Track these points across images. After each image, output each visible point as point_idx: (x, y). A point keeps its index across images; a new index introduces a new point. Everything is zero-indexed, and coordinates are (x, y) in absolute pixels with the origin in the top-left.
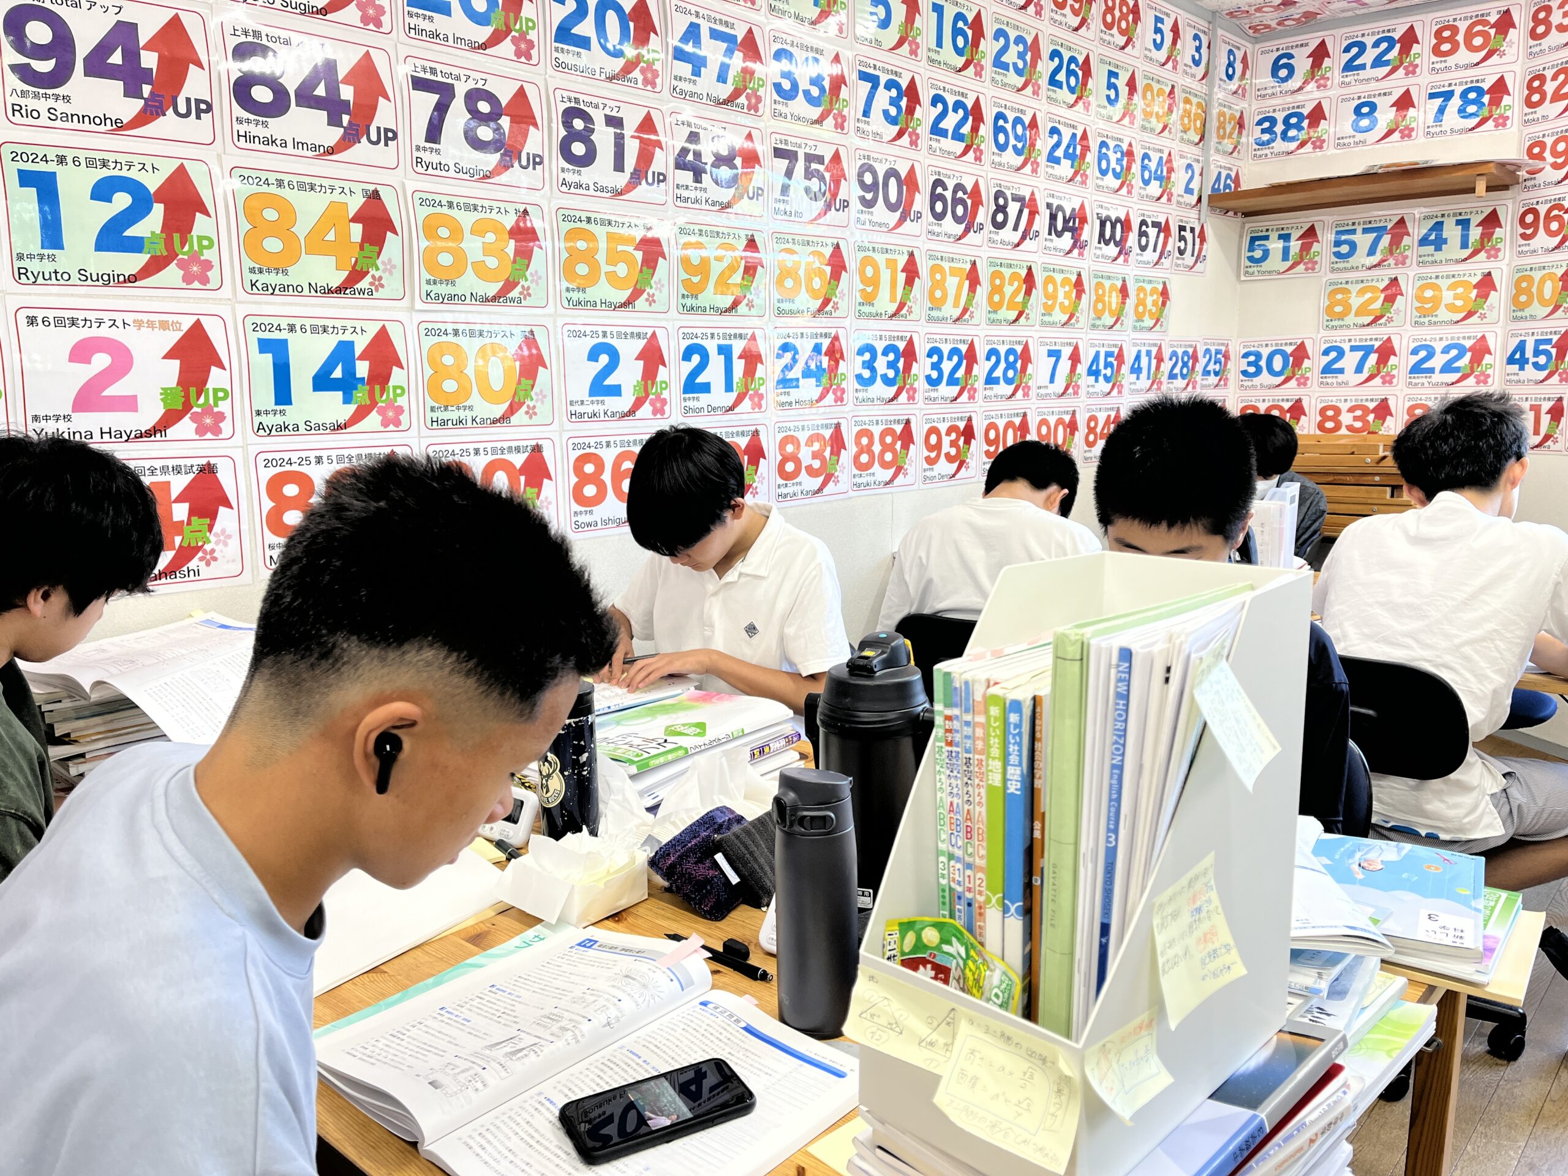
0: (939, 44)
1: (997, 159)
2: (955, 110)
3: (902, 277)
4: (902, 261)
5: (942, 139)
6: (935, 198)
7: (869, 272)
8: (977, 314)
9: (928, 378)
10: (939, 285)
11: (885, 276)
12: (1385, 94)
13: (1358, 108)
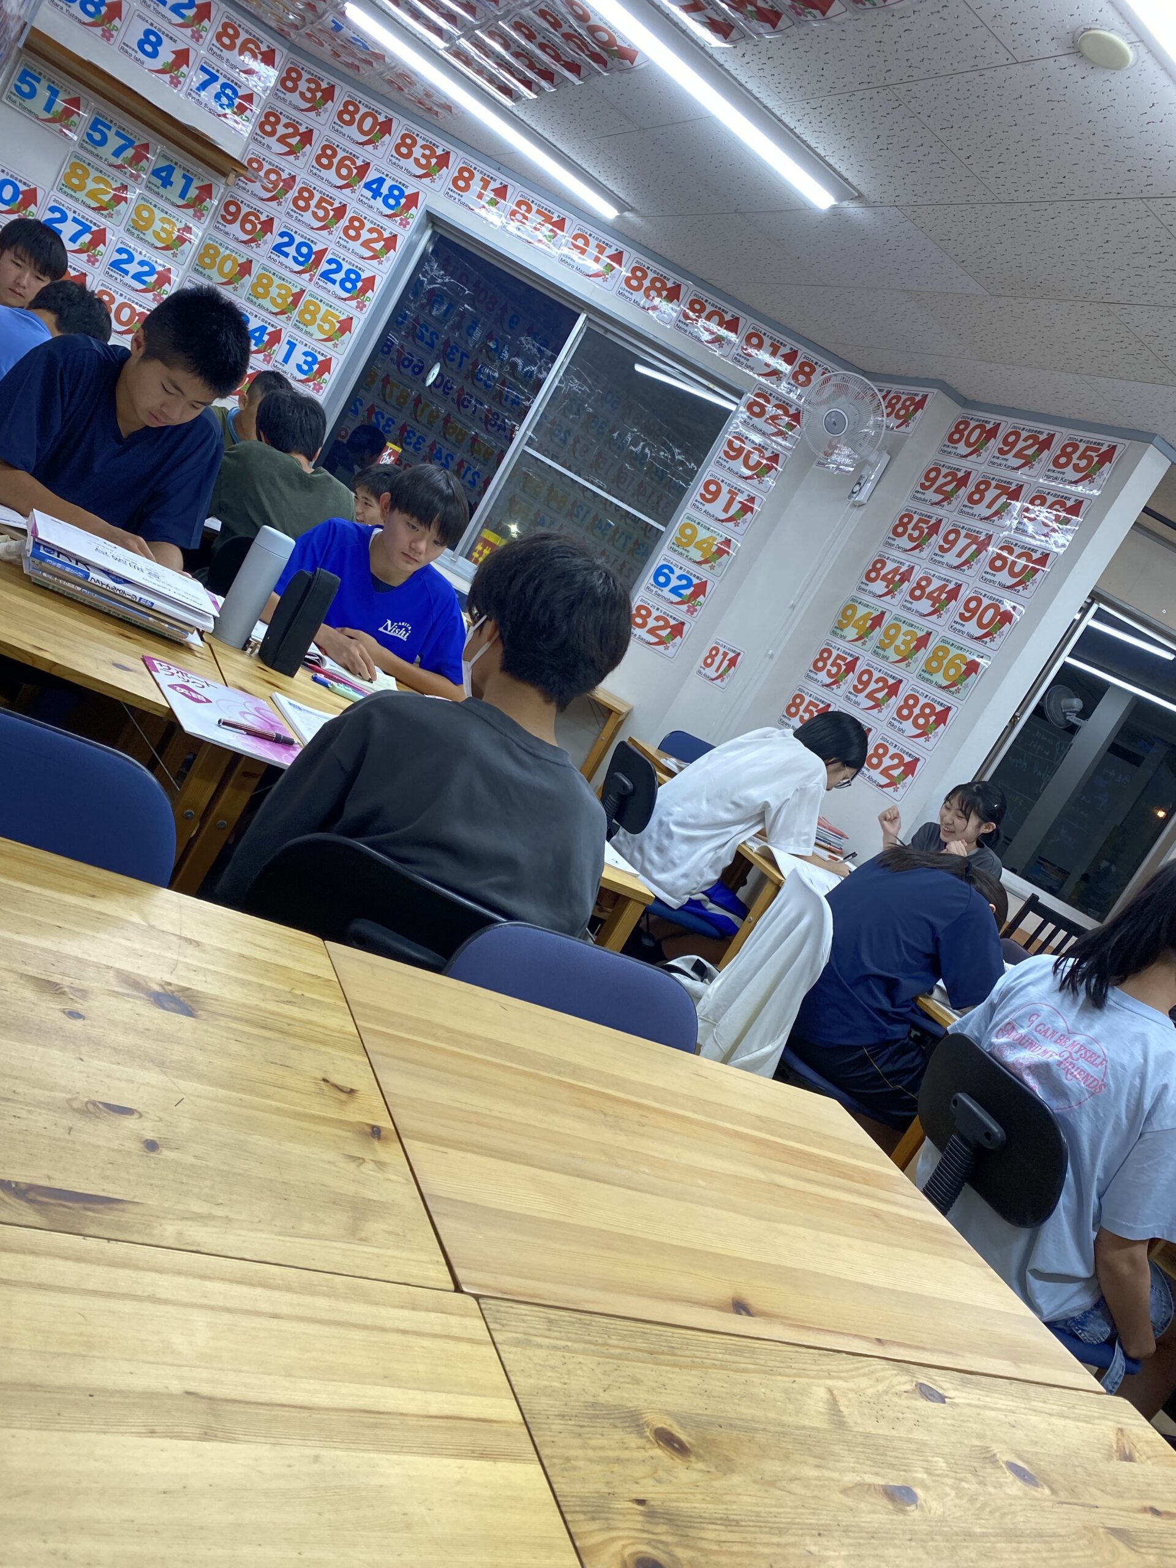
12: (171, 38)
13: (148, 33)
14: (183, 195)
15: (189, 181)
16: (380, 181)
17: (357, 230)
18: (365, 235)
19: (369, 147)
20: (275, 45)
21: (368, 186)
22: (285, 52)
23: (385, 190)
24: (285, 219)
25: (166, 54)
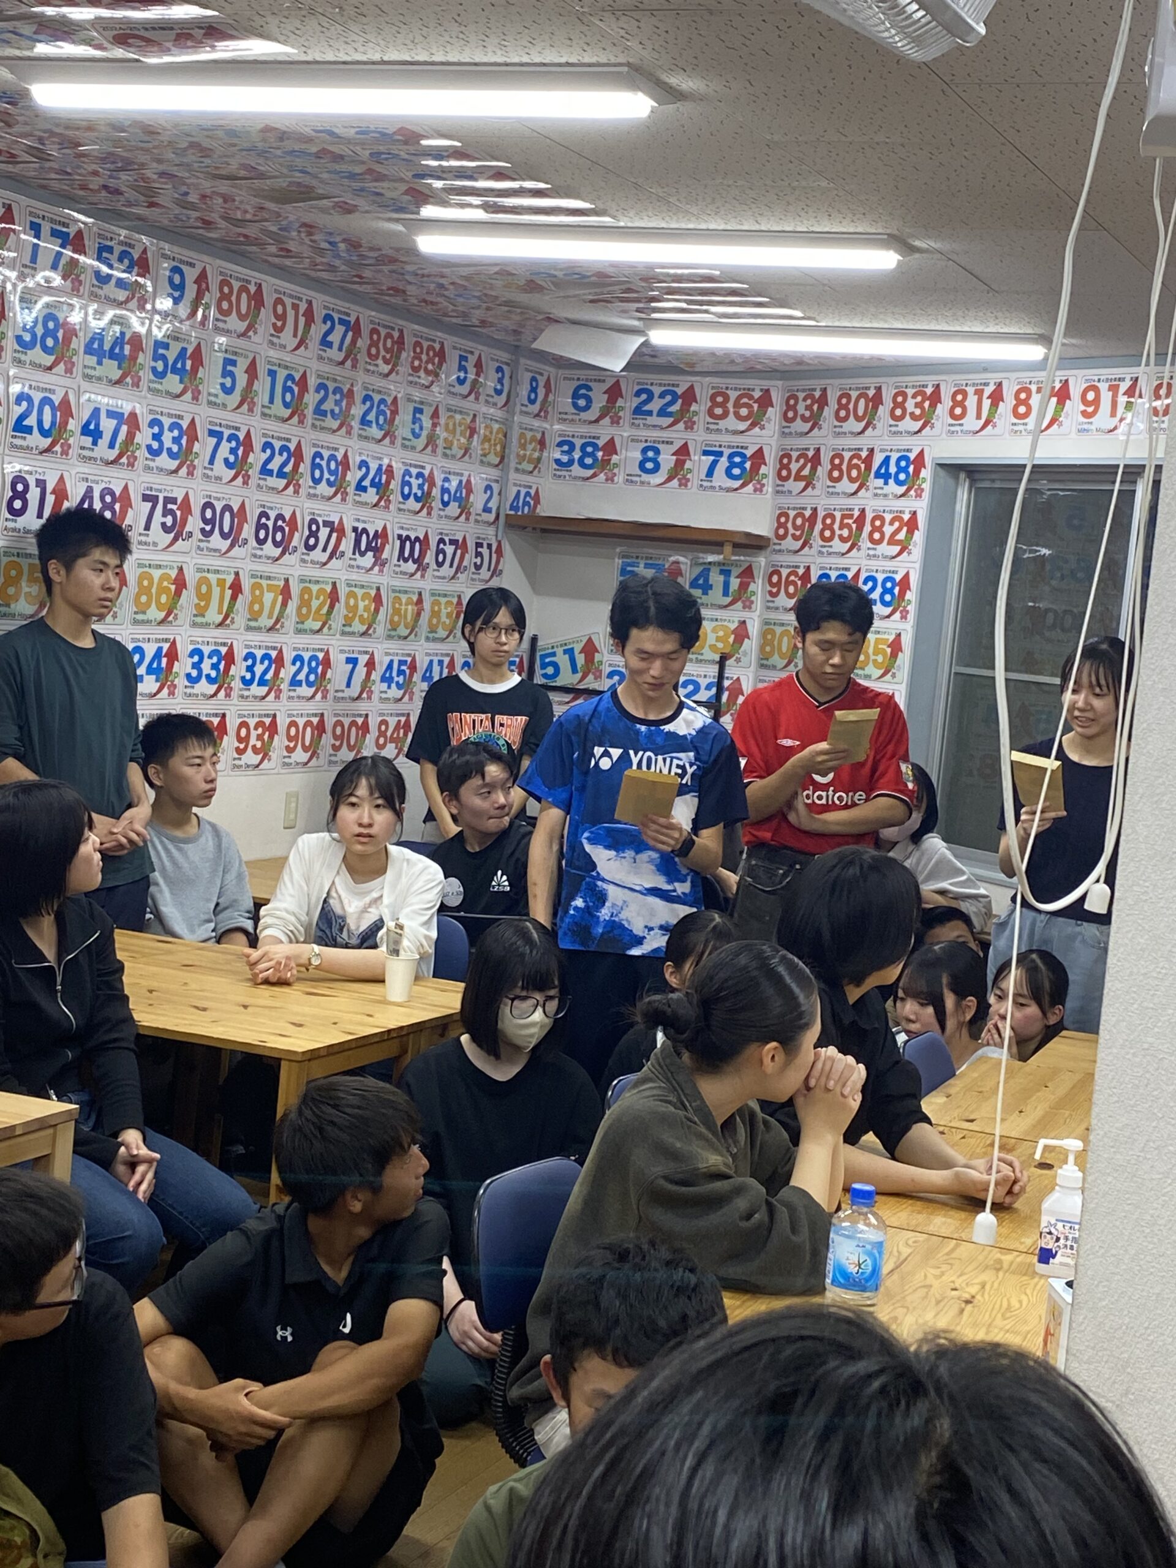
0: (271, 401)
1: (312, 491)
2: (281, 454)
3: (228, 593)
4: (230, 579)
5: (268, 478)
6: (259, 526)
7: (204, 589)
8: (287, 624)
9: (243, 678)
10: (258, 600)
11: (216, 591)
12: (667, 443)
13: (644, 451)
14: (726, 593)
15: (726, 573)
16: (887, 459)
17: (880, 529)
18: (888, 530)
19: (869, 432)
20: (766, 384)
21: (878, 475)
22: (779, 383)
23: (893, 469)
24: (820, 560)
25: (667, 460)
